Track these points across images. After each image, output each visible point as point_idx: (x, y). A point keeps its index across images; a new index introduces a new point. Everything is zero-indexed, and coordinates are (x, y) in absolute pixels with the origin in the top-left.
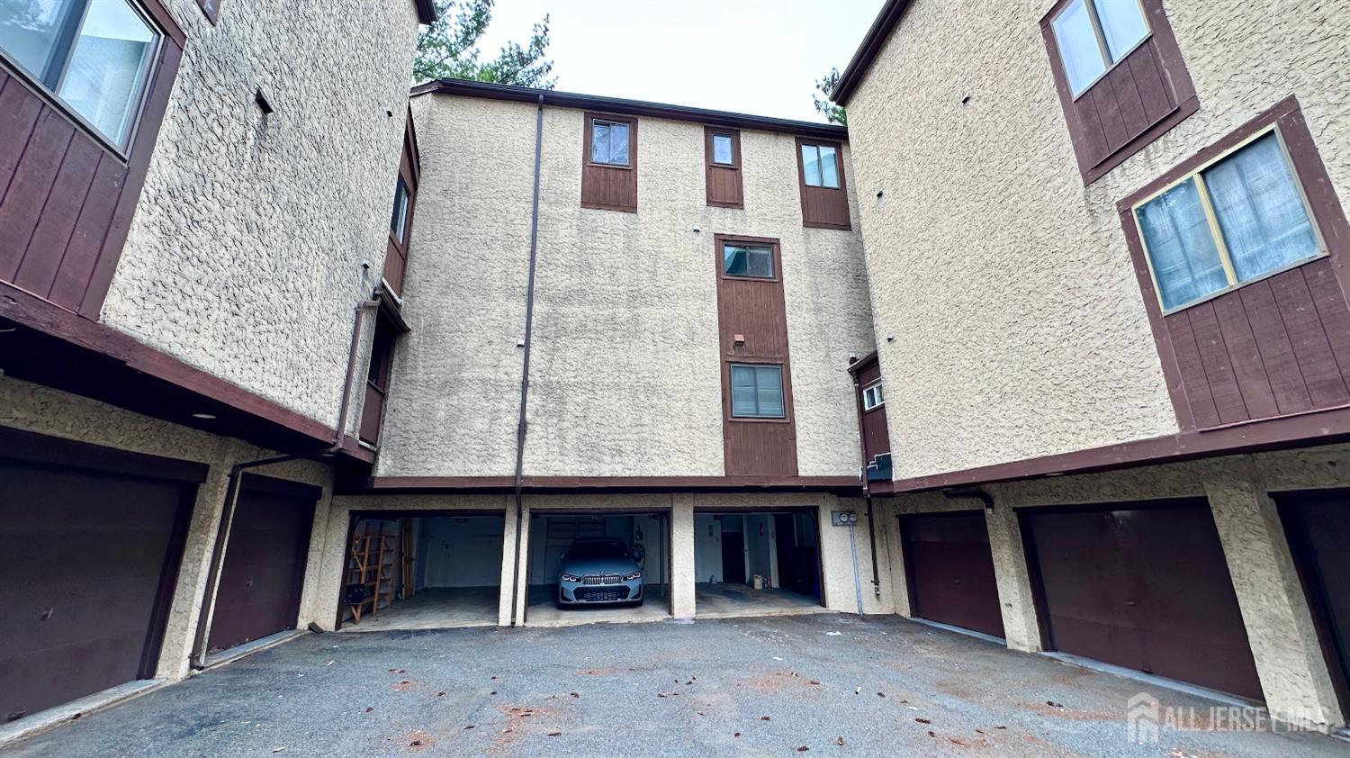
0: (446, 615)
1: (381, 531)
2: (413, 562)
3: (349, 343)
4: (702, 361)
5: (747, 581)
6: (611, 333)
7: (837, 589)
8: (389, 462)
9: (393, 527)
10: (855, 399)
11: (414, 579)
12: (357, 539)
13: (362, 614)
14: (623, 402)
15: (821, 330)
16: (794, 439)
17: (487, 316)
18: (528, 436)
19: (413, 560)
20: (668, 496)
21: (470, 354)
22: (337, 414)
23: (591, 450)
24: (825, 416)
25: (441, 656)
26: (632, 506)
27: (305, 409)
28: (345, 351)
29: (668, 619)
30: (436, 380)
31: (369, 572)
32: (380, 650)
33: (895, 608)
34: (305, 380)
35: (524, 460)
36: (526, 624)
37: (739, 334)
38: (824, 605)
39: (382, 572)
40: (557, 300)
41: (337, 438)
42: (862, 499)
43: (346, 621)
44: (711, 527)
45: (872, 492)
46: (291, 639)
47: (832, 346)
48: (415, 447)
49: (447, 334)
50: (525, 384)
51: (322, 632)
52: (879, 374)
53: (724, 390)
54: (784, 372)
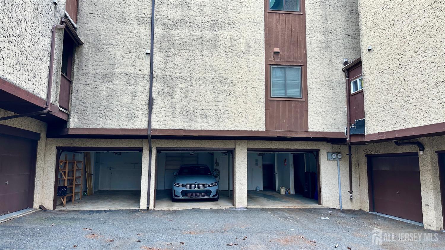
0: (112, 203)
1: (74, 159)
2: (92, 176)
3: (49, 50)
4: (254, 64)
5: (277, 189)
6: (200, 47)
7: (328, 195)
8: (76, 120)
9: (80, 157)
10: (345, 87)
11: (93, 185)
12: (61, 162)
13: (67, 202)
14: (208, 88)
15: (328, 45)
16: (307, 110)
17: (127, 35)
18: (154, 106)
19: (92, 175)
20: (233, 141)
21: (118, 58)
22: (46, 91)
23: (189, 114)
24: (326, 97)
25: (110, 223)
26: (213, 147)
27: (28, 88)
28: (47, 54)
29: (232, 208)
30: (100, 73)
31: (69, 180)
32: (78, 219)
33: (361, 206)
34: (26, 71)
35: (152, 120)
36: (155, 209)
37: (277, 47)
38: (320, 203)
39: (76, 180)
40: (169, 26)
41: (46, 105)
42: (345, 146)
43: (59, 205)
44: (257, 161)
45: (352, 141)
46: (31, 213)
47: (333, 54)
48: (90, 111)
49: (105, 46)
50: (151, 77)
51: (47, 210)
52: (361, 72)
53: (266, 81)
54: (303, 70)
